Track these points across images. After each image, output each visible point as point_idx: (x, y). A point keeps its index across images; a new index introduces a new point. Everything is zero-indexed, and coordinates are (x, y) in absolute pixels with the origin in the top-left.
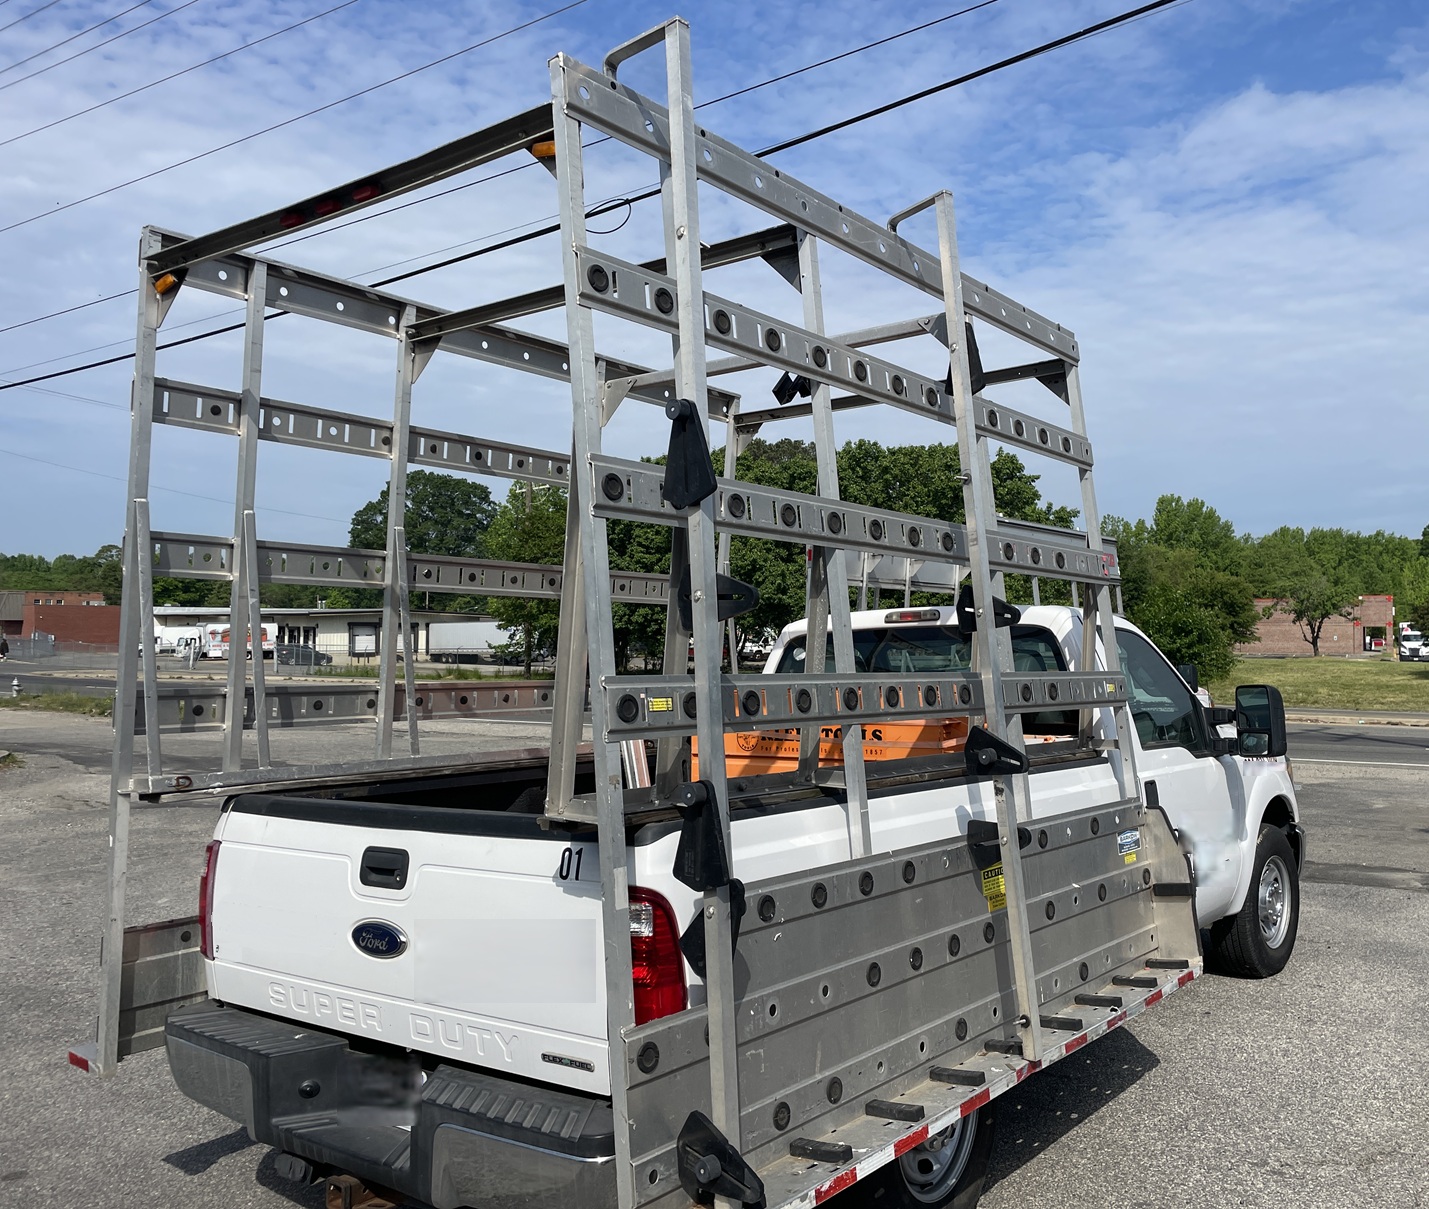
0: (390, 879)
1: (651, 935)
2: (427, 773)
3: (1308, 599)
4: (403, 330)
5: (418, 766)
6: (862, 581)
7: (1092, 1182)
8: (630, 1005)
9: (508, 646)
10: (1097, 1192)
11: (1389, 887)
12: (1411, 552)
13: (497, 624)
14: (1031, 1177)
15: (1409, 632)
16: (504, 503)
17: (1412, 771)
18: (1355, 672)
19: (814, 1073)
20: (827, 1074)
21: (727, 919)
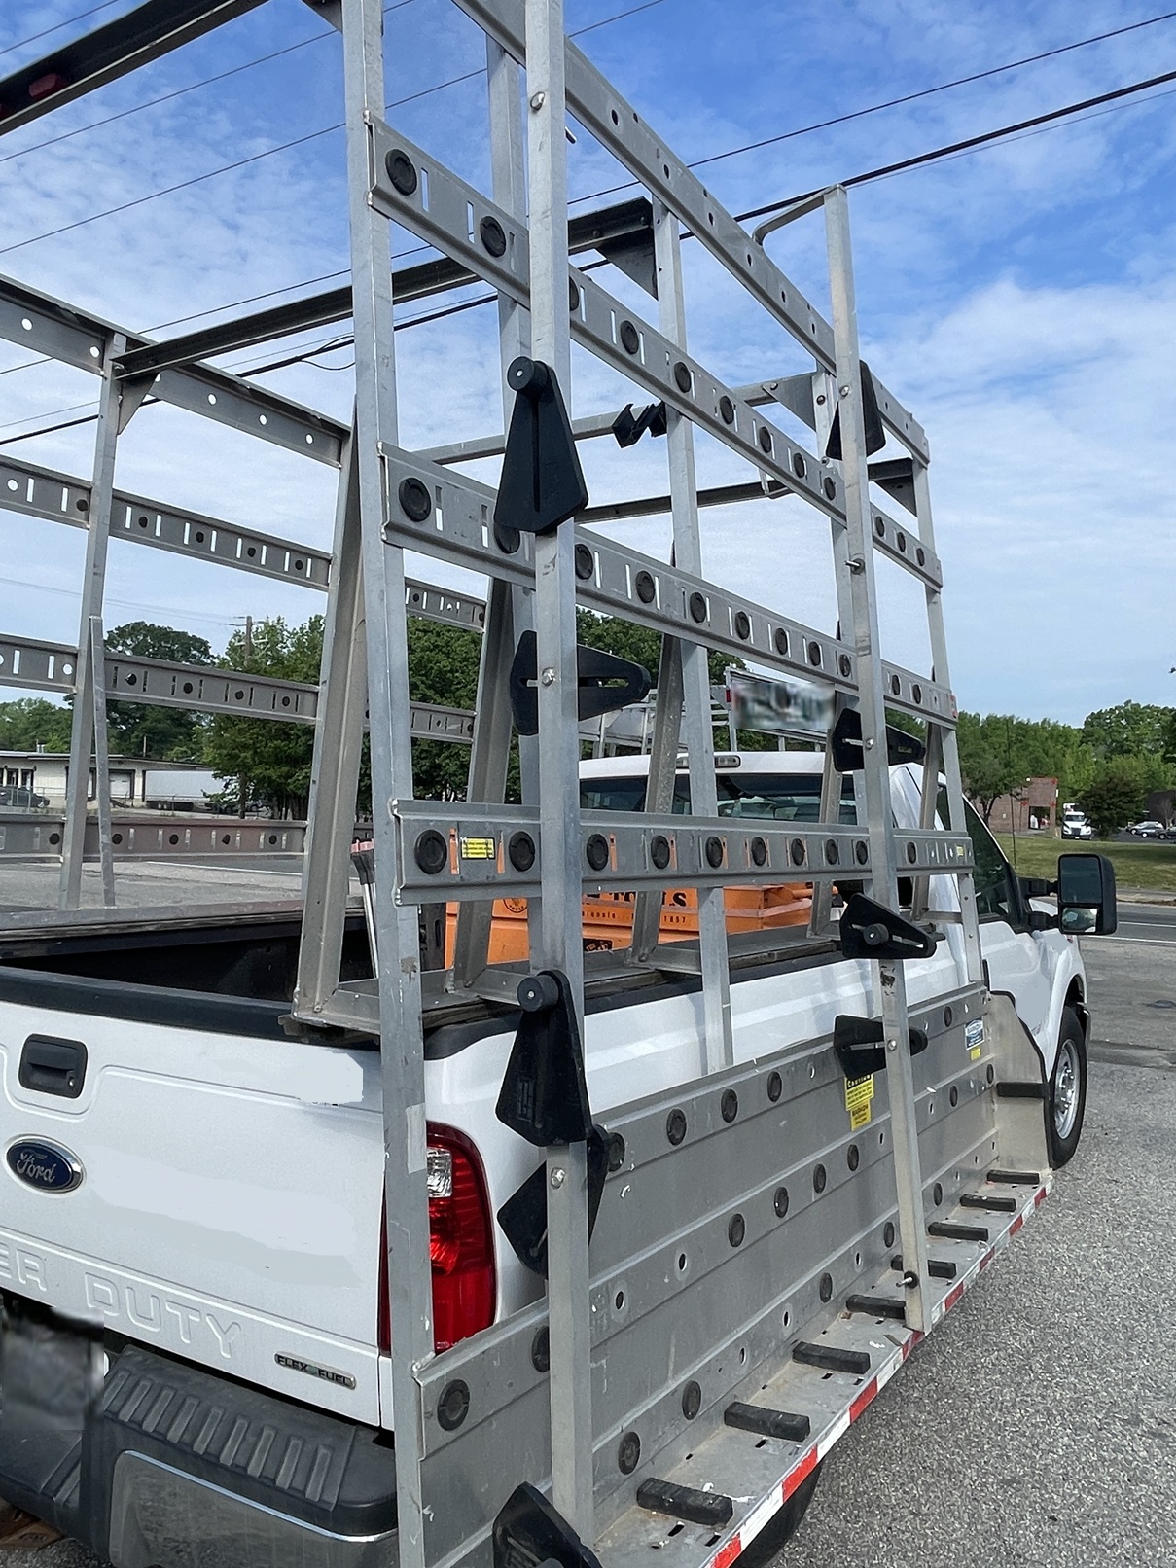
0: (59, 1082)
1: (448, 1195)
2: (122, 929)
3: (982, 778)
4: (108, 364)
5: (112, 920)
6: (599, 736)
7: (943, 1449)
8: (427, 1323)
9: (223, 795)
10: (951, 1463)
11: (1139, 1065)
12: (1072, 740)
13: (212, 773)
14: (867, 1440)
15: (1072, 813)
16: (223, 655)
17: (1115, 944)
18: (1031, 848)
19: (666, 1380)
20: (683, 1378)
21: (582, 1190)
